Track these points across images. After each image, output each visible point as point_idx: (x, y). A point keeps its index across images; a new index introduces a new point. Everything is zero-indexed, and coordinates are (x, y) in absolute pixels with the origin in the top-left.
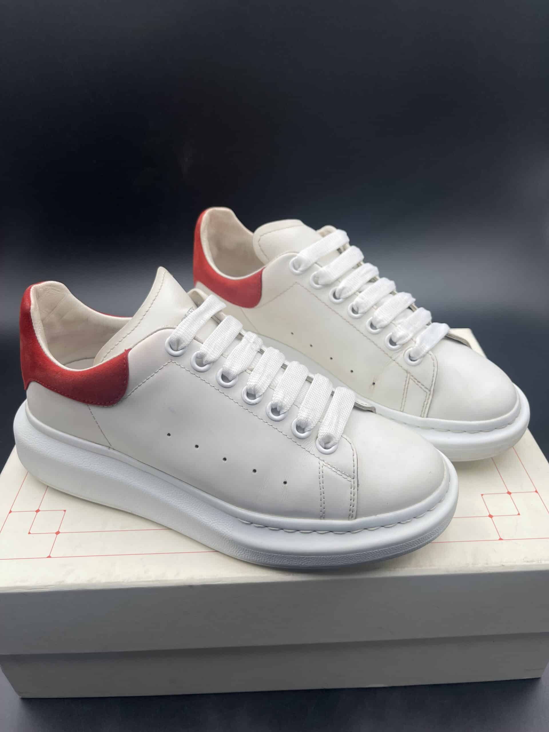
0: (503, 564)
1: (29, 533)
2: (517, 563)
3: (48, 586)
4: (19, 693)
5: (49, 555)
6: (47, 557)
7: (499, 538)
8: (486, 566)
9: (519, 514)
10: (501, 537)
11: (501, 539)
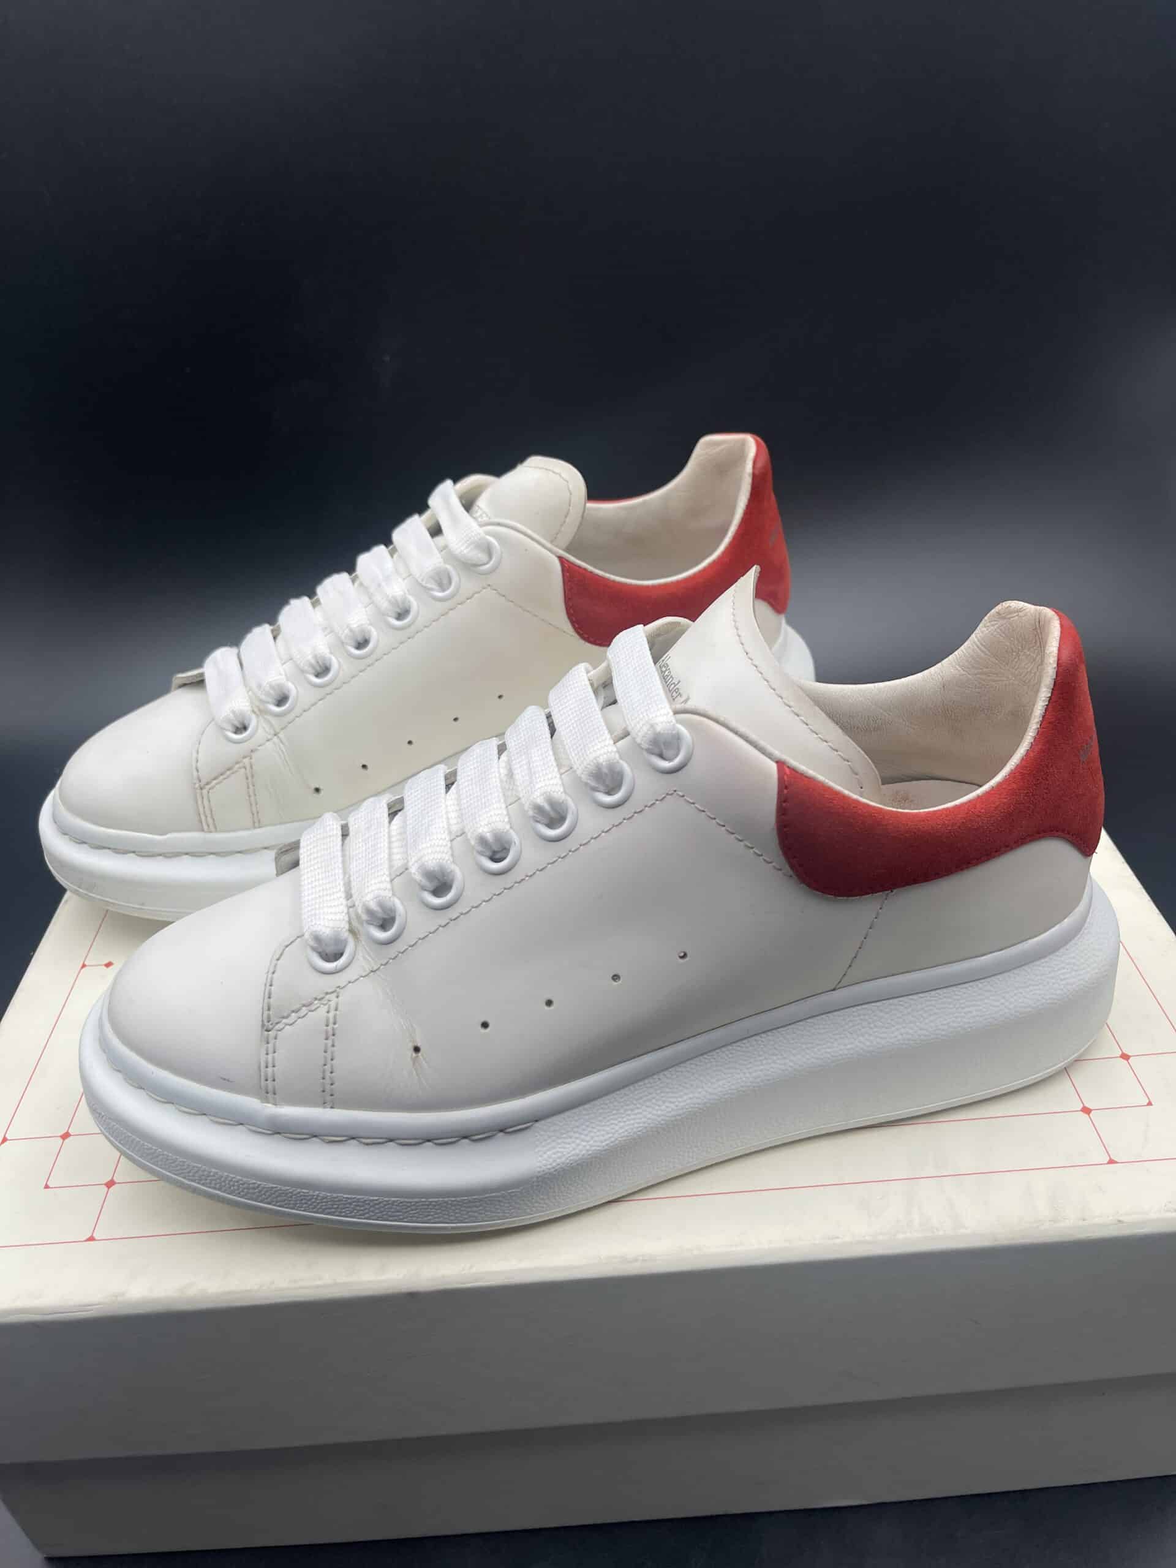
0: (1121, 1218)
1: (47, 1187)
2: (1153, 1216)
3: (89, 1305)
4: (38, 1546)
5: (89, 1235)
6: (85, 1239)
7: (1108, 1159)
8: (1081, 1223)
9: (1150, 1104)
10: (1113, 1158)
11: (1111, 1162)
